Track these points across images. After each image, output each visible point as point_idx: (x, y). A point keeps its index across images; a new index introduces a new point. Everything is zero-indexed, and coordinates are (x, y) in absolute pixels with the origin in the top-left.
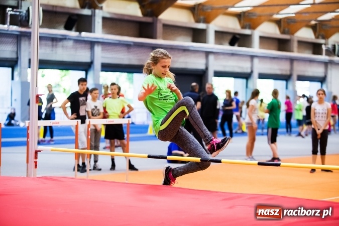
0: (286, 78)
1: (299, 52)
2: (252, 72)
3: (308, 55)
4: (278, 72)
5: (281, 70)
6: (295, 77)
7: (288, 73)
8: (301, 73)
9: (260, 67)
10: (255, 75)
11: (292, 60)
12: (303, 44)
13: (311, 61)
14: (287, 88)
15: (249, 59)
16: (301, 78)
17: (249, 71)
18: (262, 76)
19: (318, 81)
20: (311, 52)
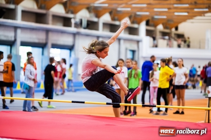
0: (43, 46)
1: (53, 24)
2: (15, 40)
3: (59, 27)
4: (36, 41)
5: (39, 39)
6: (49, 45)
7: (44, 41)
8: (55, 42)
9: (22, 36)
10: (18, 42)
11: (47, 31)
12: (57, 18)
13: (63, 32)
14: (43, 54)
15: (13, 30)
16: (54, 46)
17: (13, 39)
18: (24, 44)
19: (68, 49)
20: (62, 24)
